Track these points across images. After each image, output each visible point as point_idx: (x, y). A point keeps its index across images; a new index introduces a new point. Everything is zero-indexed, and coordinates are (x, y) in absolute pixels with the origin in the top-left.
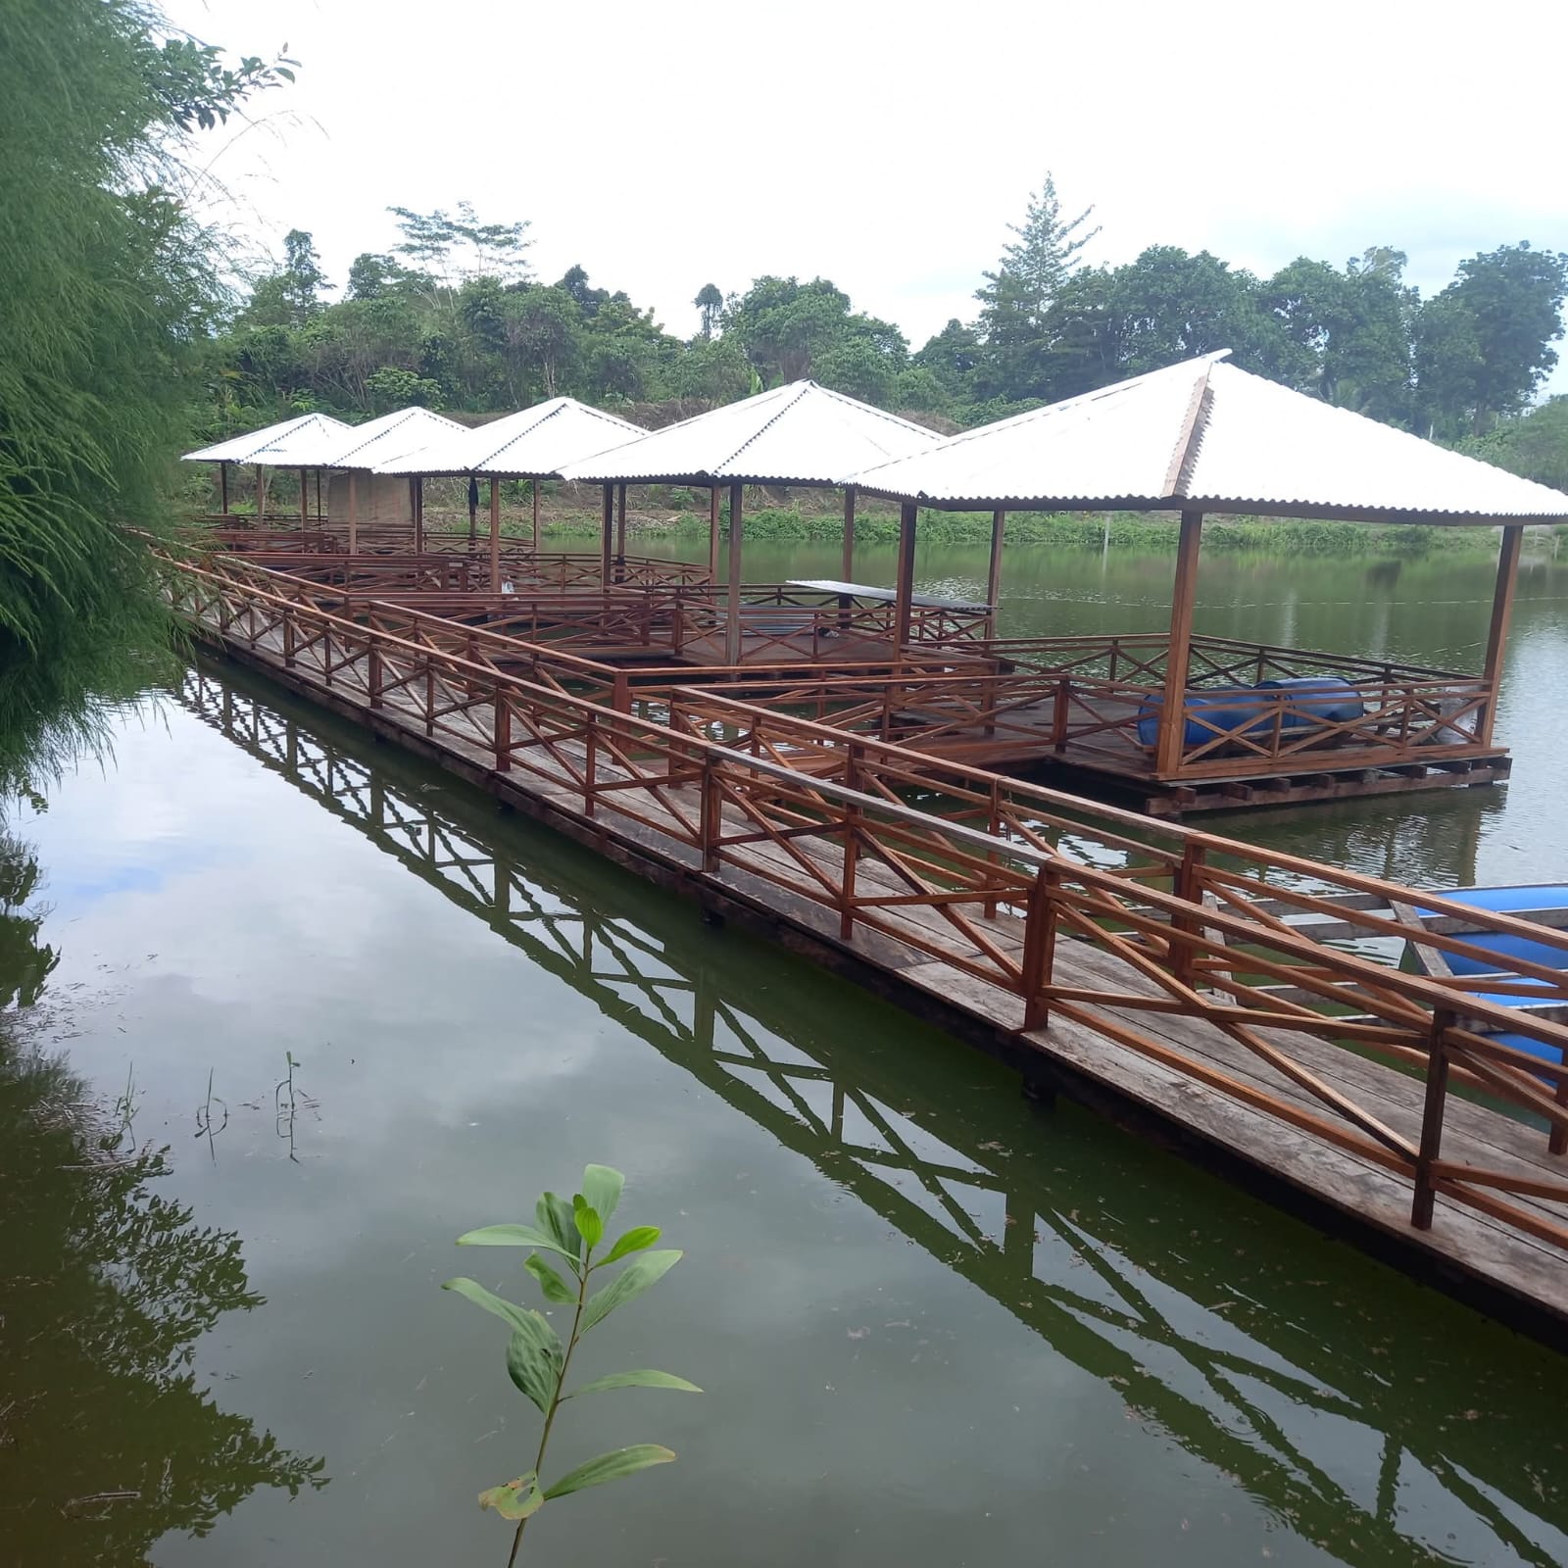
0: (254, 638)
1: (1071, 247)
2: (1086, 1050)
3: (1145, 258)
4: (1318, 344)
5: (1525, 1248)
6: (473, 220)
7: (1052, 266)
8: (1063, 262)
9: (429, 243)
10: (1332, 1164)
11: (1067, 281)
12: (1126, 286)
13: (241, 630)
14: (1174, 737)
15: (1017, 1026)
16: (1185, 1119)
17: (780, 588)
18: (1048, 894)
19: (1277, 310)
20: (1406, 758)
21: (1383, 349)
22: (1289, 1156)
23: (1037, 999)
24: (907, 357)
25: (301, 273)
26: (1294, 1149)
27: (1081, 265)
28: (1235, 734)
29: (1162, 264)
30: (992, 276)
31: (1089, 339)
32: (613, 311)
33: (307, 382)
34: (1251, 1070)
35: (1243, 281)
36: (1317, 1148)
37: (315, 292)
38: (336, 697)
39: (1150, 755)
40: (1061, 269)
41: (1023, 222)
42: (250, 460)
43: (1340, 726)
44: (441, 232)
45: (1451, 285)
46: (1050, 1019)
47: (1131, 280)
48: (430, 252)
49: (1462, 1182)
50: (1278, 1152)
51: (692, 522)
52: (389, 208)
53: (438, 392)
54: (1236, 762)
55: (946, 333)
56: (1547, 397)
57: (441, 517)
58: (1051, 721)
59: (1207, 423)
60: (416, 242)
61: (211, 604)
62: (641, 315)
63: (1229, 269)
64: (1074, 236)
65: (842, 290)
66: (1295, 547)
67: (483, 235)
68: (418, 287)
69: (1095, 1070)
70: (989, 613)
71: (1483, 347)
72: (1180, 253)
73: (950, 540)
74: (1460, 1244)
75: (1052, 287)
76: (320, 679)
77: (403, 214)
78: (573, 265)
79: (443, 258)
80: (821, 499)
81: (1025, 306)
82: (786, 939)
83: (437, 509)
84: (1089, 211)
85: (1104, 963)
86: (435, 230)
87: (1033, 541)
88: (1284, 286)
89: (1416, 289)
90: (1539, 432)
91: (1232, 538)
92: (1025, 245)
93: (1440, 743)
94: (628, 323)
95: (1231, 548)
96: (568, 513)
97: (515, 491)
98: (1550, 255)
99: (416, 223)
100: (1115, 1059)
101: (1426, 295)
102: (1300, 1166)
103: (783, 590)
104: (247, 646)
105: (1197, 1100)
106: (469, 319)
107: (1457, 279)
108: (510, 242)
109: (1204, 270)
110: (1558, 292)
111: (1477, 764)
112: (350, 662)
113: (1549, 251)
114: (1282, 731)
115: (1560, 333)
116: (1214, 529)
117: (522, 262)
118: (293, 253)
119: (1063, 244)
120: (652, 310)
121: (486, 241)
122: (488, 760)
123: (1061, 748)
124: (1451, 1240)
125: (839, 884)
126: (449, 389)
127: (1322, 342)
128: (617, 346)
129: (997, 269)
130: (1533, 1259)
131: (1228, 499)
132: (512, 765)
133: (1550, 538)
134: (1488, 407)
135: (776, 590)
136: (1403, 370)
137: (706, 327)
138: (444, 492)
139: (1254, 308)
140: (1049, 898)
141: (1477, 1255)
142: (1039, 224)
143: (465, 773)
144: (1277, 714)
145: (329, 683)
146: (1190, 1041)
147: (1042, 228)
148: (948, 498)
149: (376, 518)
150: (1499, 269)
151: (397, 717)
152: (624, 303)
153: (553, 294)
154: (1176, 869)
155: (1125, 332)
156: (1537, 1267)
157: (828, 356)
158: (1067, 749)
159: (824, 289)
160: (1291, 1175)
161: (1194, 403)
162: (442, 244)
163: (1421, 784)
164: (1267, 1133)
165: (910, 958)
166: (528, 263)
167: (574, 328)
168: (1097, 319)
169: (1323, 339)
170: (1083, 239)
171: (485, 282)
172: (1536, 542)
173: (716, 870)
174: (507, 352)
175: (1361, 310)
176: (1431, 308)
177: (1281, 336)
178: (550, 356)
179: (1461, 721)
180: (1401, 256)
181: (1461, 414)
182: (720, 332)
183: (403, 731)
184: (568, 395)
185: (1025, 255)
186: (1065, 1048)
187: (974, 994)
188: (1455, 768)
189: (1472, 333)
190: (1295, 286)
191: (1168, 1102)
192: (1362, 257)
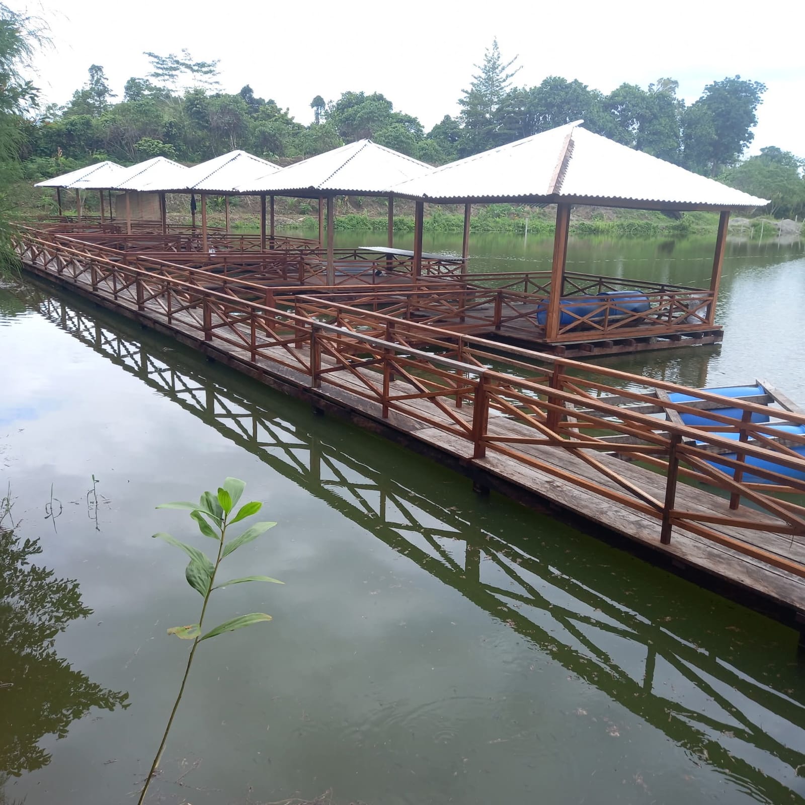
0: (76, 276)
1: (507, 77)
2: (505, 467)
3: (546, 83)
4: (634, 129)
5: (715, 551)
6: (190, 60)
7: (497, 86)
8: (503, 85)
9: (167, 72)
10: (623, 516)
11: (505, 95)
12: (535, 97)
13: (68, 272)
14: (554, 320)
15: (470, 457)
16: (552, 497)
17: (355, 250)
18: (484, 389)
19: (613, 110)
20: (671, 331)
21: (667, 131)
22: (602, 513)
23: (480, 442)
24: (423, 135)
25: (98, 88)
26: (605, 510)
27: (513, 86)
28: (585, 319)
29: (554, 86)
30: (466, 92)
31: (517, 125)
32: (267, 109)
33: (103, 146)
34: (586, 475)
35: (596, 95)
36: (617, 509)
37: (106, 98)
38: (120, 306)
39: (543, 329)
40: (502, 88)
41: (483, 63)
42: (72, 186)
43: (638, 315)
44: (173, 66)
45: (701, 98)
46: (486, 453)
47: (538, 94)
48: (168, 77)
49: (685, 520)
50: (597, 511)
51: (311, 221)
52: (144, 53)
53: (173, 151)
54: (586, 333)
55: (443, 122)
56: (749, 157)
57: (177, 218)
58: (493, 315)
59: (570, 157)
60: (160, 71)
61: (52, 260)
62: (282, 112)
63: (588, 89)
64: (508, 71)
65: (389, 99)
66: (622, 233)
67: (196, 68)
68: (162, 96)
69: (508, 476)
70: (463, 262)
71: (716, 131)
72: (563, 80)
73: (446, 230)
74: (684, 551)
75: (497, 98)
76: (111, 297)
77: (152, 56)
78: (245, 85)
79: (174, 80)
80: (379, 209)
81: (484, 108)
82: (355, 419)
83: (175, 214)
84: (516, 58)
85: (515, 427)
86: (170, 65)
87: (489, 230)
88: (617, 98)
89: (683, 100)
90: (744, 174)
91: (590, 229)
92: (483, 76)
93: (688, 323)
94: (275, 116)
95: (590, 234)
96: (246, 216)
97: (217, 204)
98: (751, 82)
99: (160, 62)
100: (518, 471)
101: (688, 103)
102: (608, 517)
103: (357, 252)
104: (72, 281)
105: (558, 489)
106: (189, 112)
107: (704, 95)
108: (211, 72)
109: (575, 89)
110: (754, 102)
111: (706, 334)
112: (127, 287)
113: (750, 81)
114: (609, 317)
115: (755, 123)
116: (581, 224)
117: (217, 82)
118: (93, 76)
119: (503, 75)
120: (288, 109)
121: (197, 71)
122: (201, 336)
123: (498, 328)
124: (680, 549)
125: (381, 390)
126: (180, 150)
127: (636, 127)
128: (269, 126)
129: (469, 88)
130: (719, 556)
131: (581, 196)
132: (213, 338)
133: (749, 228)
134: (719, 162)
135: (353, 252)
136: (677, 142)
137: (317, 118)
138: (179, 205)
139: (601, 110)
140: (485, 391)
141: (691, 555)
142: (490, 65)
143: (189, 343)
144: (607, 308)
145: (116, 299)
146: (556, 462)
147: (492, 67)
148: (438, 197)
149: (142, 217)
150: (725, 90)
151: (153, 315)
152: (273, 105)
153: (234, 100)
154: (550, 377)
155: (536, 122)
156: (720, 560)
157: (381, 133)
158: (502, 328)
159: (379, 98)
160: (602, 521)
161: (564, 147)
162: (174, 73)
163: (677, 344)
164: (592, 503)
165: (418, 426)
166: (220, 83)
167: (246, 117)
168: (521, 115)
169: (636, 126)
170: (513, 72)
171: (198, 92)
172: (742, 231)
173: (319, 386)
174: (210, 130)
175: (655, 111)
176: (691, 110)
177: (615, 124)
178: (233, 132)
179: (699, 312)
180: (676, 83)
181: (706, 166)
182: (325, 121)
183: (156, 322)
184: (241, 149)
185: (483, 81)
186: (493, 466)
187: (449, 442)
188: (695, 336)
189: (711, 123)
190: (622, 98)
191: (544, 490)
192: (656, 83)
